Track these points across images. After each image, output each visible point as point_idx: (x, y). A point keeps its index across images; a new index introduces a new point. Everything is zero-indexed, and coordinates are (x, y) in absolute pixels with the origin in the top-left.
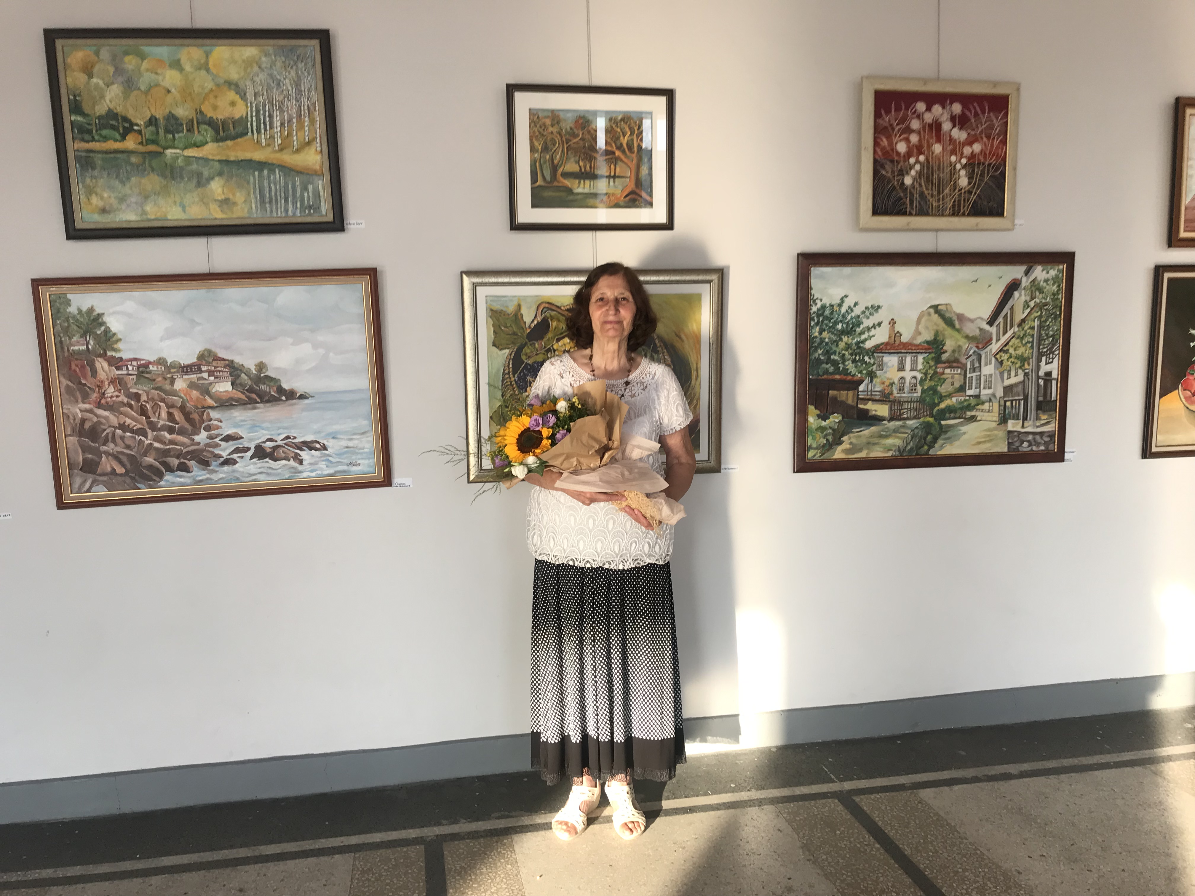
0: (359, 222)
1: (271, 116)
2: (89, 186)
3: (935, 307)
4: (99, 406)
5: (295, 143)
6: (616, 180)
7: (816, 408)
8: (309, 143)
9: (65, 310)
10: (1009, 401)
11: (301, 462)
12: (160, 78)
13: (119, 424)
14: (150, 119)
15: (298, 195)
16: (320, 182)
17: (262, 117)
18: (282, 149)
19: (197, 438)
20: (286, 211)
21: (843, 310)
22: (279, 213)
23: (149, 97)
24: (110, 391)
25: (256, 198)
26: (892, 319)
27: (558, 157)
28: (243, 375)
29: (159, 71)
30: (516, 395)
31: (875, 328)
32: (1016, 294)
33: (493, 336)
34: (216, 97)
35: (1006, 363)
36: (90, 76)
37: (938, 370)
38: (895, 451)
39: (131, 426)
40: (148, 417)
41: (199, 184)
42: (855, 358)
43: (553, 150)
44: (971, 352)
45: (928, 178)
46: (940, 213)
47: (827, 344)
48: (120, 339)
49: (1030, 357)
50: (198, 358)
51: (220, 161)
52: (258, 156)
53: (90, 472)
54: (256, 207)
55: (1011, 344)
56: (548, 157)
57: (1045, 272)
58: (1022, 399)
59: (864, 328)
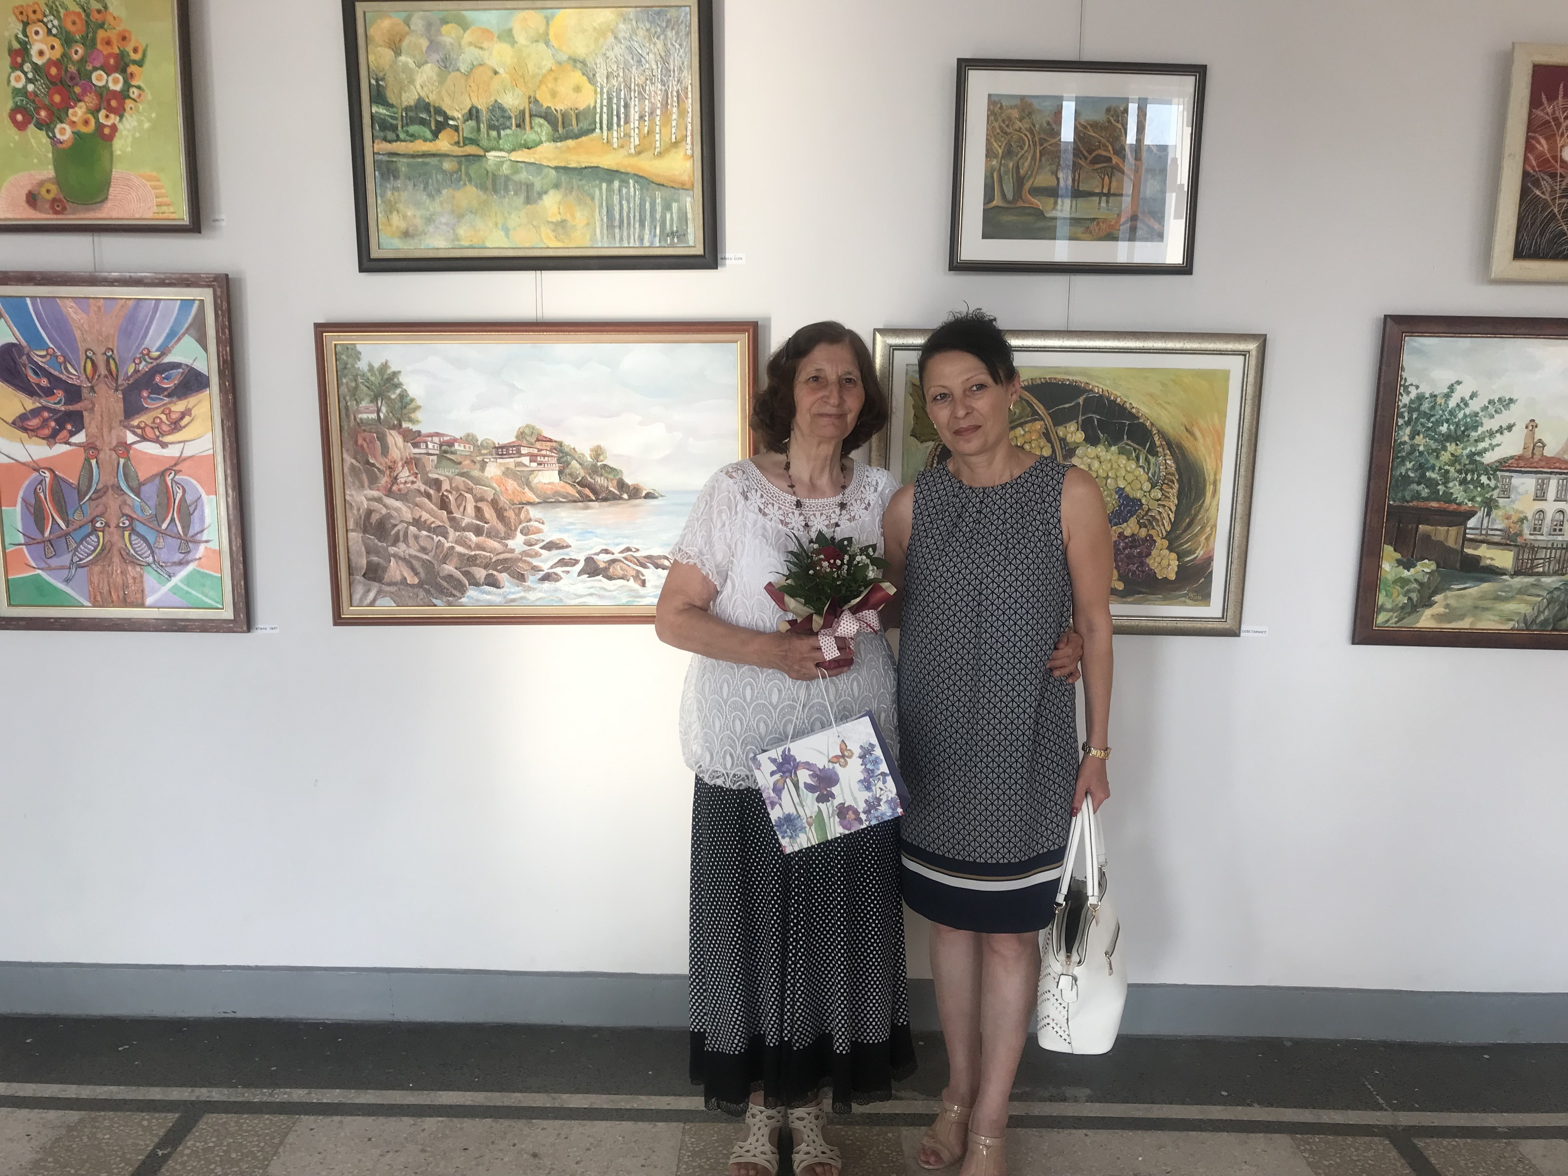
0: (739, 255)
1: (626, 106)
2: (390, 201)
4: (389, 493)
5: (658, 144)
6: (1111, 199)
7: (1395, 550)
8: (676, 144)
9: (353, 366)
11: (643, 583)
12: (485, 54)
13: (414, 519)
14: (470, 110)
15: (658, 216)
16: (689, 199)
17: (615, 107)
18: (639, 153)
19: (511, 543)
20: (641, 240)
21: (1452, 404)
22: (632, 241)
23: (471, 82)
24: (404, 475)
25: (602, 220)
26: (1533, 421)
27: (1026, 164)
28: (574, 463)
29: (485, 45)
31: (1502, 433)
33: (914, 422)
34: (556, 79)
36: (398, 52)
38: (1518, 622)
39: (428, 522)
40: (449, 512)
41: (528, 201)
42: (1465, 479)
43: (1020, 154)
47: (1421, 453)
48: (418, 407)
50: (517, 437)
51: (556, 168)
52: (608, 161)
53: (374, 580)
54: (602, 233)
56: (1011, 165)
59: (1483, 432)
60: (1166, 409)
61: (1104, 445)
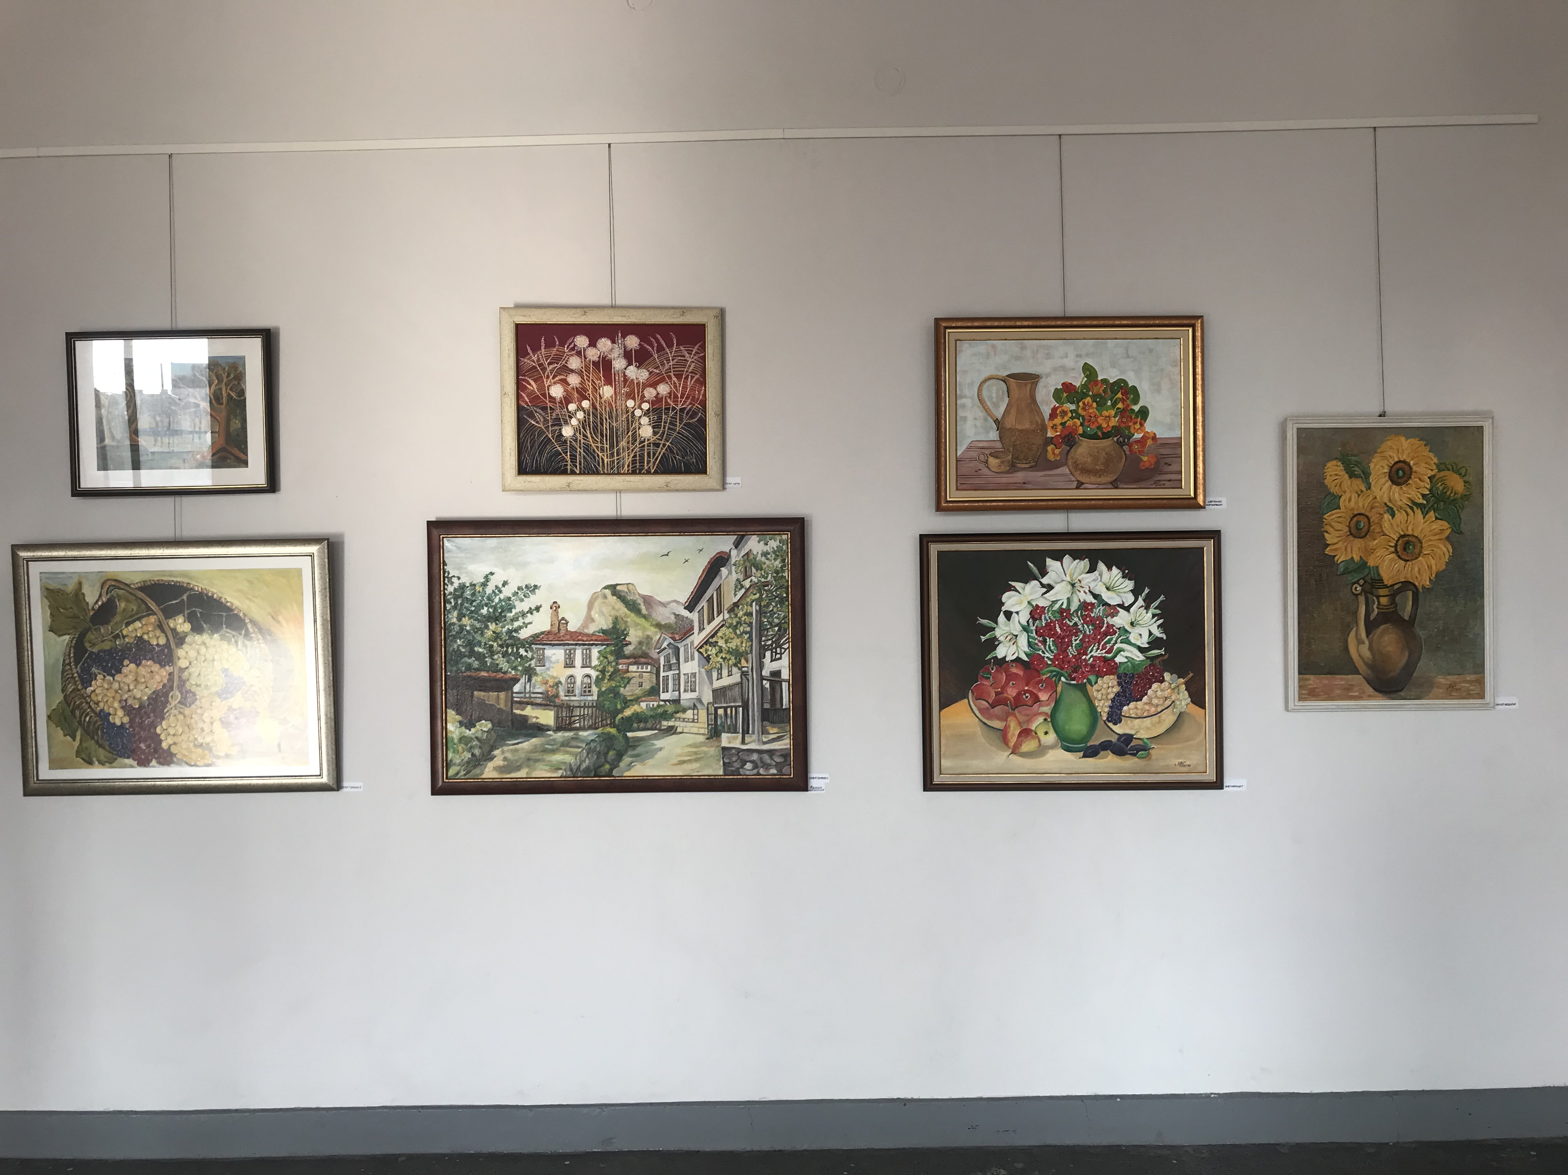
3: (613, 588)
7: (456, 713)
10: (721, 708)
21: (489, 590)
26: (555, 603)
30: (78, 690)
31: (532, 614)
32: (724, 571)
33: (50, 620)
35: (713, 659)
37: (620, 667)
38: (565, 770)
42: (507, 651)
44: (665, 645)
45: (595, 427)
46: (615, 470)
47: (468, 632)
49: (748, 650)
55: (720, 634)
56: (117, 412)
57: (762, 543)
58: (739, 706)
59: (516, 613)
60: (254, 602)
61: (208, 634)
